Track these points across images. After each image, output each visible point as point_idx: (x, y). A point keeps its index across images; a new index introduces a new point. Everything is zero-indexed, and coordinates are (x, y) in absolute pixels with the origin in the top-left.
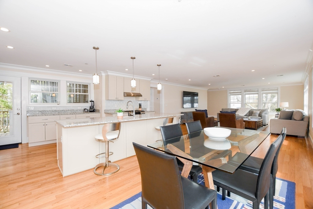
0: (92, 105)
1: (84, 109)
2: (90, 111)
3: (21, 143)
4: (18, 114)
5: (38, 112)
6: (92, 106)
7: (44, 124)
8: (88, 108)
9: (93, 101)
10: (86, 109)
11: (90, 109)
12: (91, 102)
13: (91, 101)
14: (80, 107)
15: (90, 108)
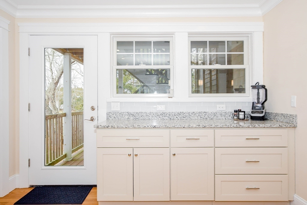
0: (258, 98)
1: (235, 111)
2: (253, 118)
6: (258, 102)
8: (248, 109)
9: (263, 87)
10: (240, 111)
11: (252, 112)
12: (256, 91)
13: (256, 87)
14: (224, 106)
15: (253, 107)
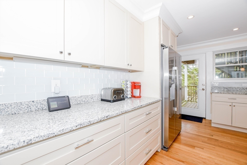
3: (205, 118)
4: (203, 89)
5: (223, 89)
7: (231, 104)
